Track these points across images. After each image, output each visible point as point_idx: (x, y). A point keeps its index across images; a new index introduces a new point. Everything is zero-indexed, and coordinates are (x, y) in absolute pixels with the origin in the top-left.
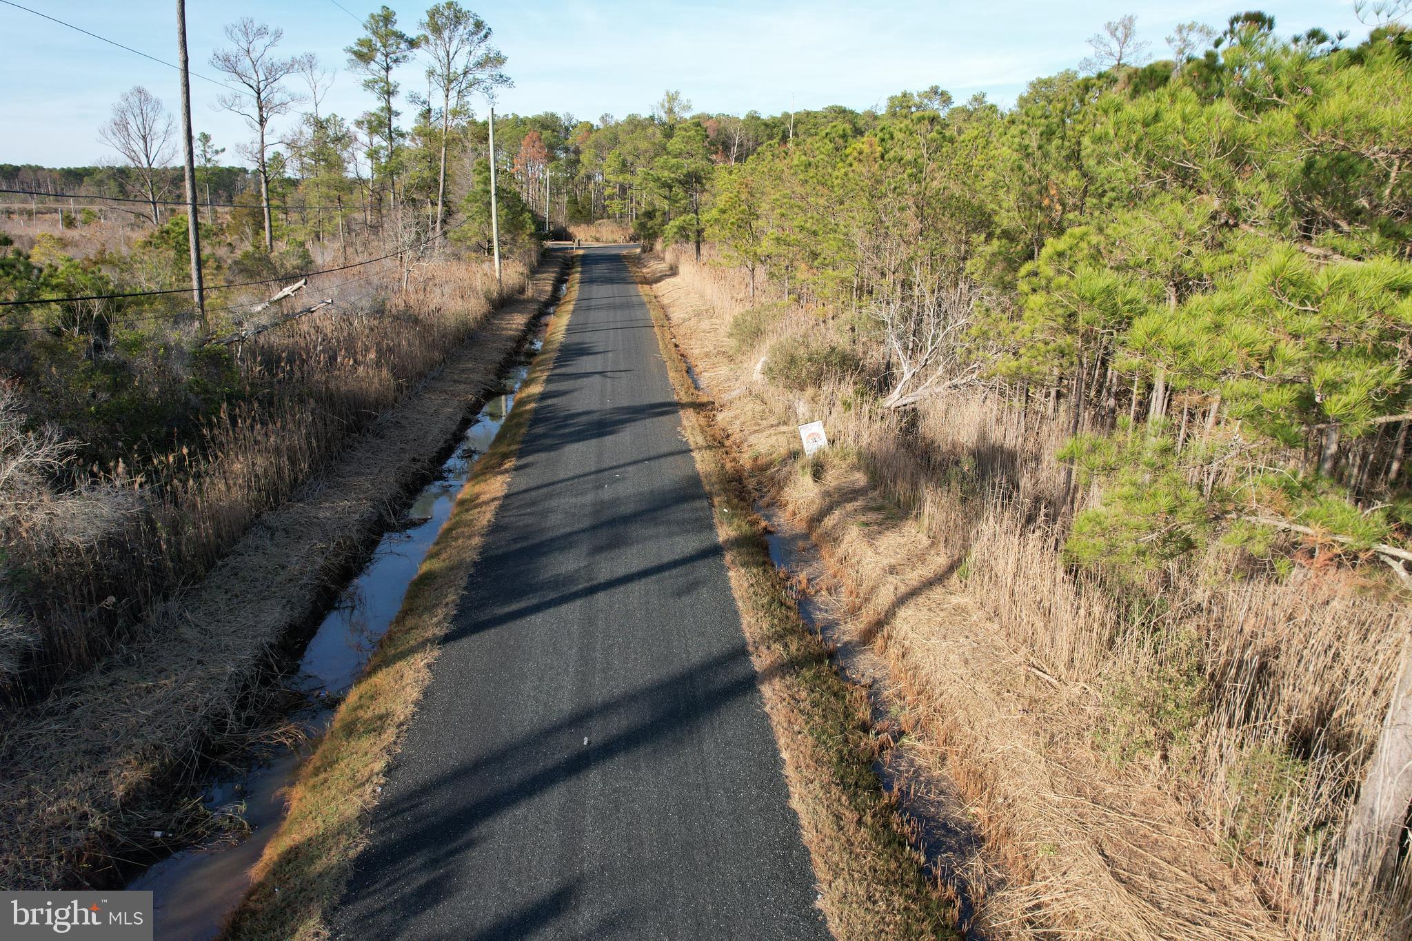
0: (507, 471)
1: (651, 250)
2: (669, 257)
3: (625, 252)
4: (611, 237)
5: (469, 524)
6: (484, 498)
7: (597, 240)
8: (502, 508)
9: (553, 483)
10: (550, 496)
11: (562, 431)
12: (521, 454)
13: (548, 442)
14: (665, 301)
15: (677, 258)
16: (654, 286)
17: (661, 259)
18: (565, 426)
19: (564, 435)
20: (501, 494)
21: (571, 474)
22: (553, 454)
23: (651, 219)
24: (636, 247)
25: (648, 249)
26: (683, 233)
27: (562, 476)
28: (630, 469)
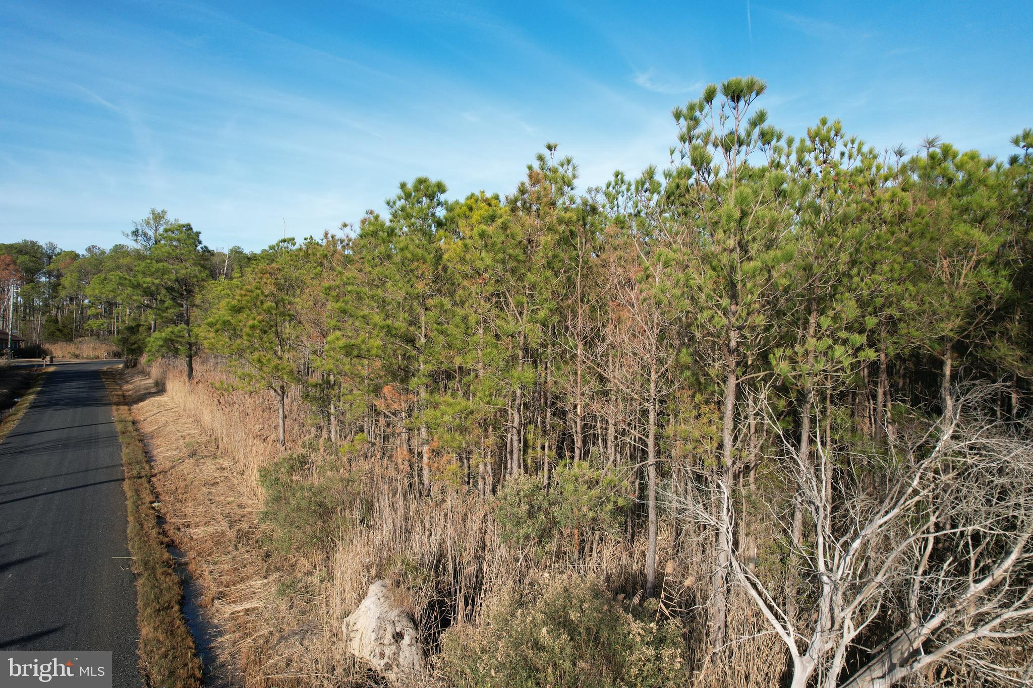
1: (135, 365)
2: (155, 371)
3: (105, 368)
4: (92, 354)
7: (77, 356)
14: (147, 428)
15: (164, 373)
16: (135, 406)
17: (146, 374)
23: (134, 333)
24: (120, 363)
25: (132, 365)
26: (171, 347)
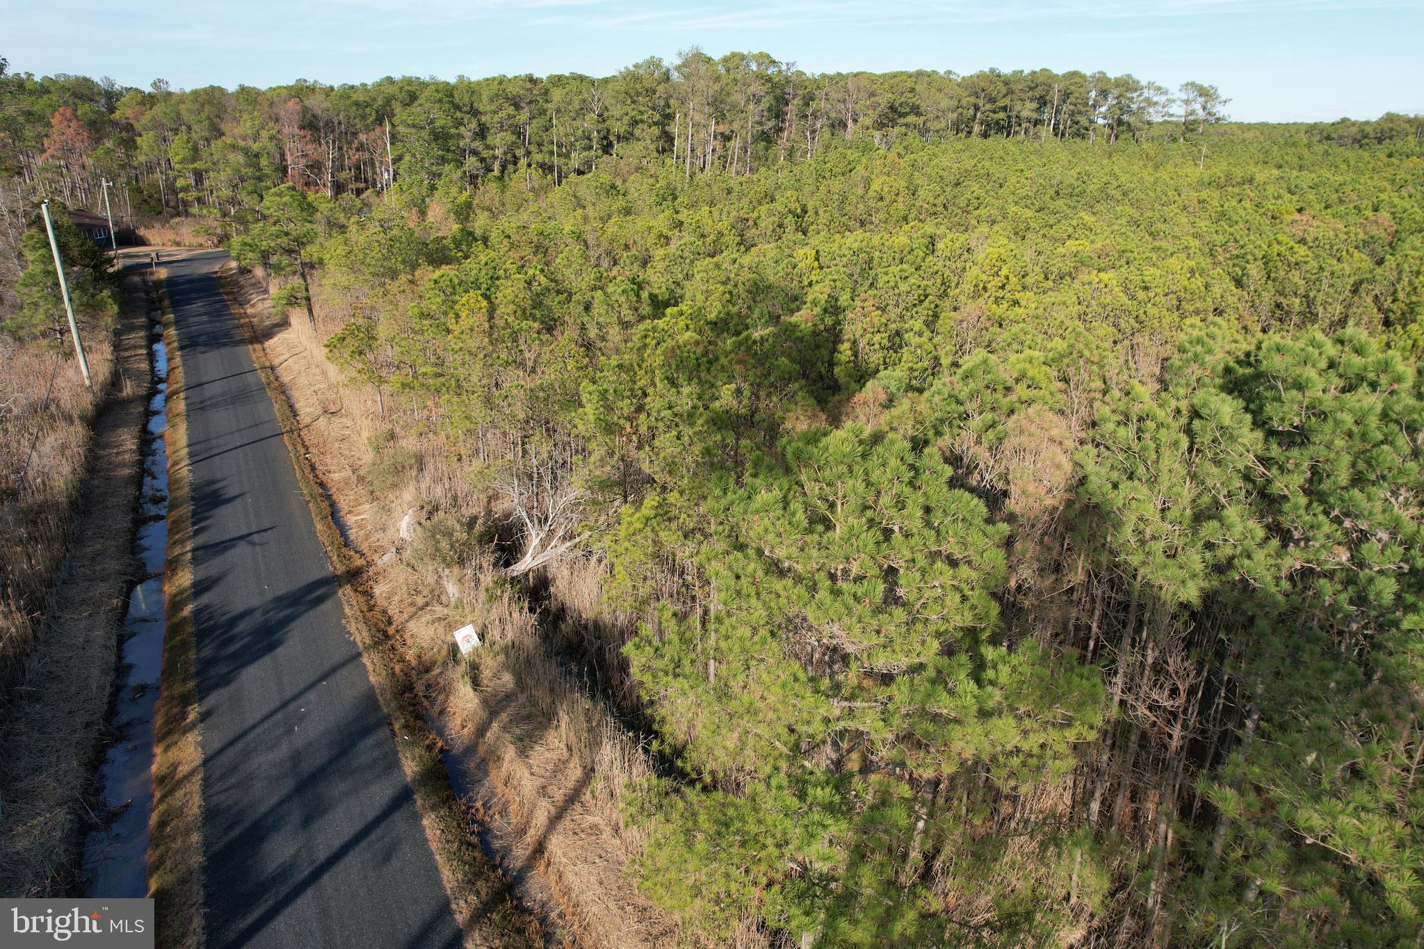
0: (193, 725)
3: (217, 270)
5: (180, 813)
6: (183, 770)
7: (178, 244)
8: (206, 782)
9: (243, 735)
10: (247, 755)
11: (232, 649)
12: (202, 693)
13: (222, 669)
16: (267, 345)
18: (232, 639)
19: (234, 656)
20: (198, 762)
21: (258, 716)
22: (232, 687)
27: (251, 722)
28: (312, 696)
